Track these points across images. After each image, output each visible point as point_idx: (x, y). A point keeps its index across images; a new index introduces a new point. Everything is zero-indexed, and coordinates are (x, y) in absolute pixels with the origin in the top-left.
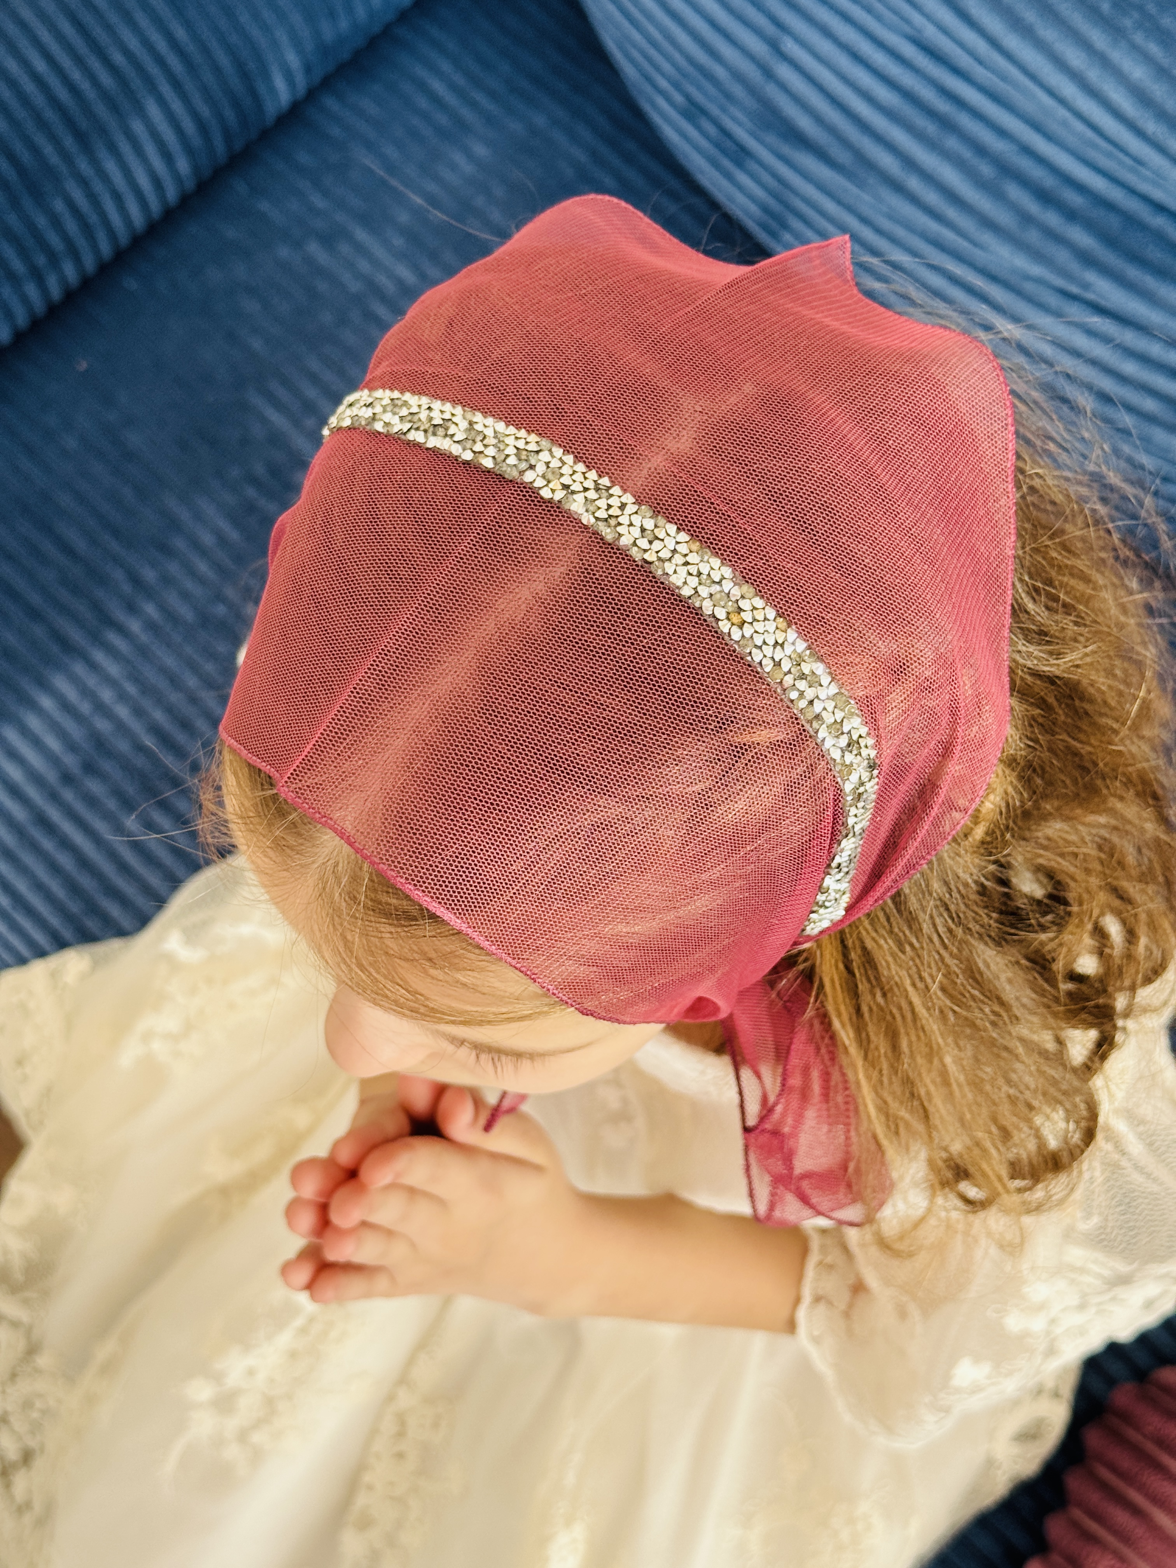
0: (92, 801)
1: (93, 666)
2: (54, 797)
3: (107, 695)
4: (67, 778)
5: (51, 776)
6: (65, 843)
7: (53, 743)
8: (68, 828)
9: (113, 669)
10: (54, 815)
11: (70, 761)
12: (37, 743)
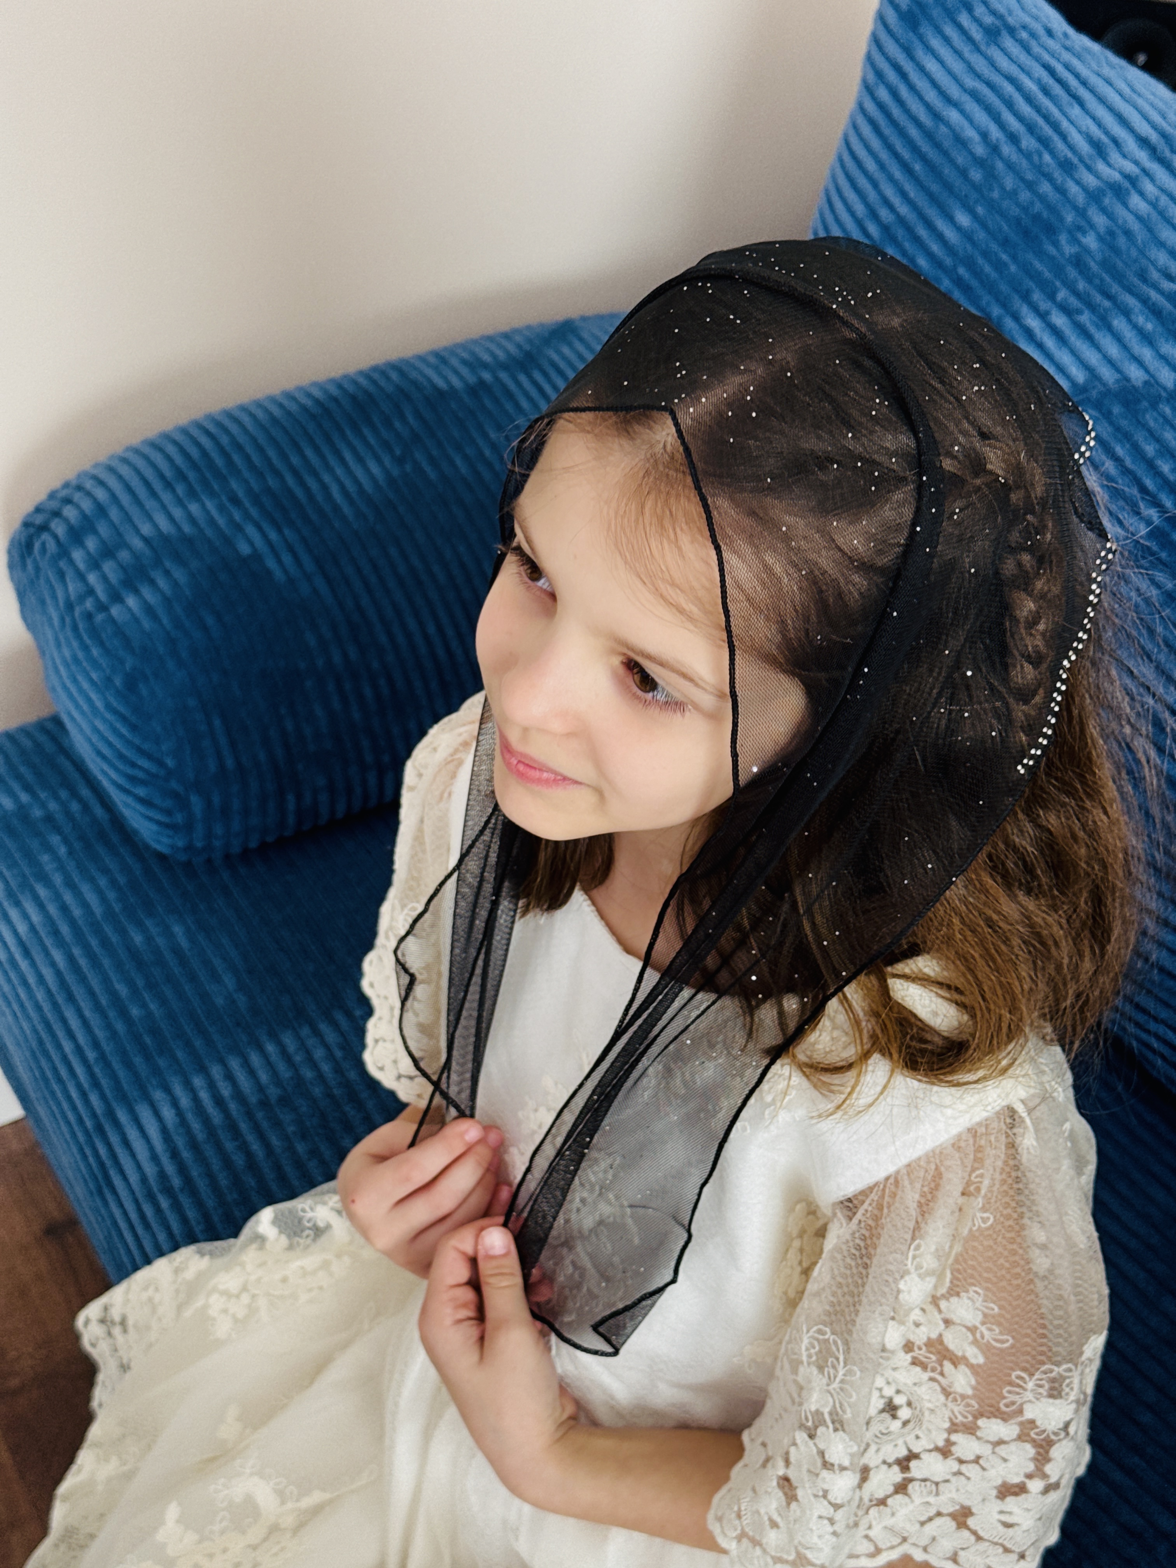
0: (277, 1124)
1: (317, 1033)
2: (249, 1115)
3: (319, 1053)
4: (264, 1103)
5: (253, 1099)
6: (244, 1147)
7: (264, 1077)
8: (250, 1138)
9: (331, 1037)
10: (244, 1127)
11: (273, 1092)
12: (251, 1073)
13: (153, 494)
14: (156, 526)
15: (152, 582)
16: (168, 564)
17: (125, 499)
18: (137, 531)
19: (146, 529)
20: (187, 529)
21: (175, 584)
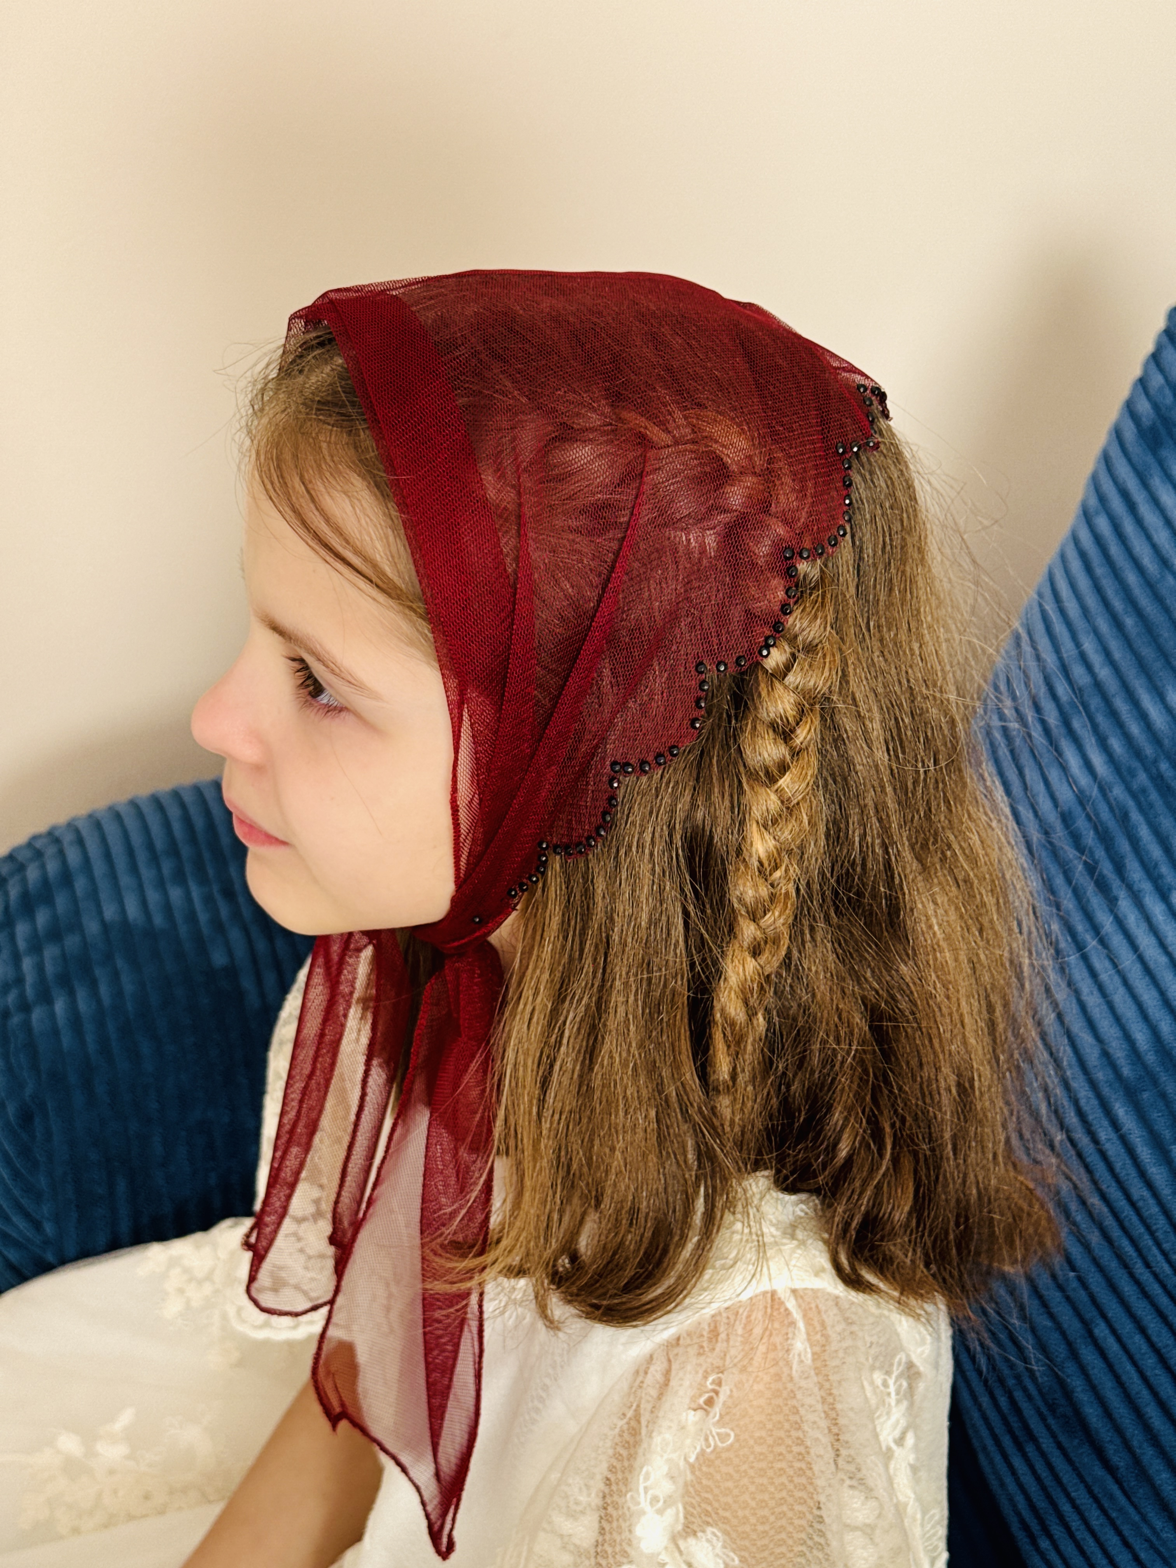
13: (134, 868)
14: (123, 911)
15: (93, 984)
16: (120, 963)
17: (99, 868)
18: (100, 912)
19: (110, 912)
20: (158, 920)
21: (118, 994)
